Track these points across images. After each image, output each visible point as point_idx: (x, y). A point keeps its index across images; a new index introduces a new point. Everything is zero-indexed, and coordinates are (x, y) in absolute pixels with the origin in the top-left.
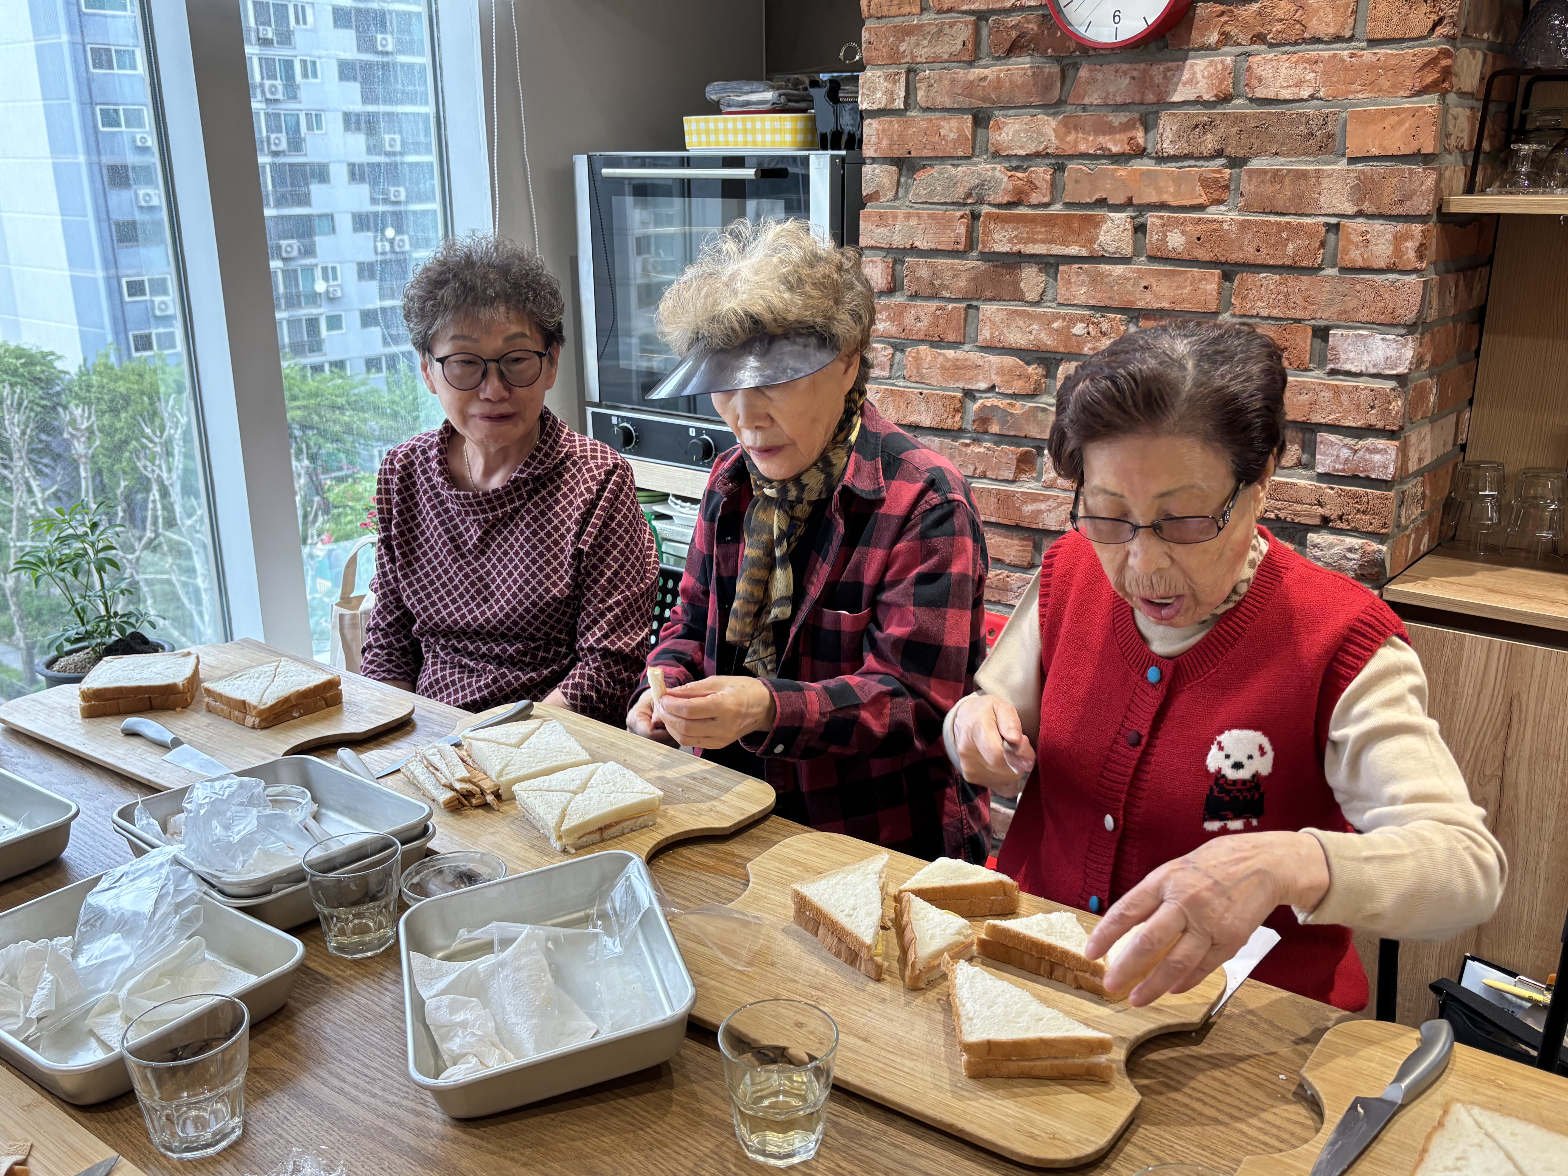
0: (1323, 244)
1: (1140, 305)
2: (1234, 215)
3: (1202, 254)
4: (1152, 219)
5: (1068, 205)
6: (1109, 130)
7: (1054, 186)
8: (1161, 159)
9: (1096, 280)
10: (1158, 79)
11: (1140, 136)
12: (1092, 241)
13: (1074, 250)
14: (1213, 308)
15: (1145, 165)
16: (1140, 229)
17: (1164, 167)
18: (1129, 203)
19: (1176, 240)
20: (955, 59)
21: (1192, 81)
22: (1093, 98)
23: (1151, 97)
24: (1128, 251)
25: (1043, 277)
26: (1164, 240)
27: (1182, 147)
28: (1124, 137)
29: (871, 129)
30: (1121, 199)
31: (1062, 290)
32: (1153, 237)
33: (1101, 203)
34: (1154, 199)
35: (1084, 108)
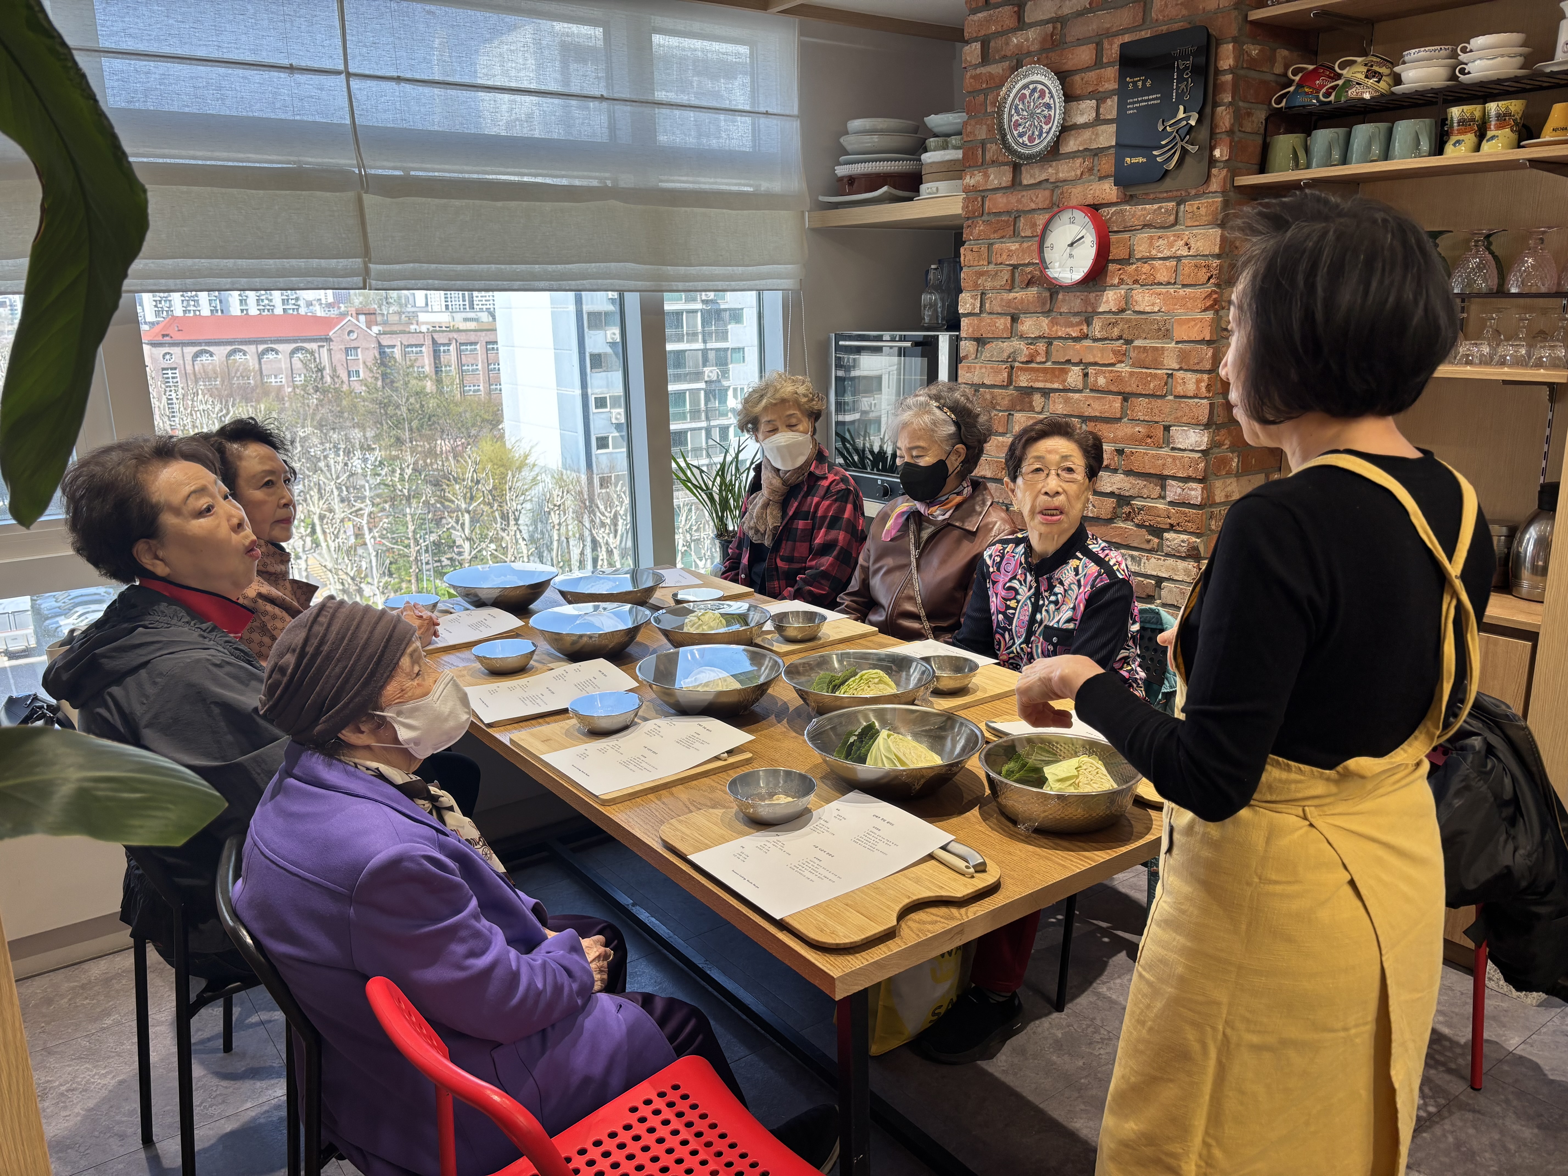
0: (1166, 384)
1: (1086, 414)
2: (1128, 369)
3: (1113, 388)
4: (1091, 370)
5: (1054, 363)
6: (1072, 325)
7: (1048, 353)
8: (1096, 340)
9: (1067, 401)
10: (1093, 300)
11: (1085, 328)
12: (1065, 381)
13: (1056, 386)
14: (1118, 416)
15: (1087, 343)
16: (1086, 375)
17: (1096, 344)
18: (1080, 363)
19: (1101, 381)
20: (1002, 288)
21: (1107, 302)
22: (1064, 309)
23: (1090, 309)
24: (1080, 387)
25: (1043, 399)
26: (1096, 381)
27: (1105, 334)
28: (1078, 328)
29: (964, 322)
30: (1076, 360)
31: (1051, 406)
32: (1091, 379)
33: (1068, 362)
34: (1092, 360)
35: (1061, 314)
